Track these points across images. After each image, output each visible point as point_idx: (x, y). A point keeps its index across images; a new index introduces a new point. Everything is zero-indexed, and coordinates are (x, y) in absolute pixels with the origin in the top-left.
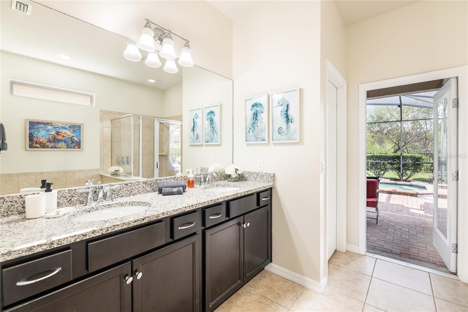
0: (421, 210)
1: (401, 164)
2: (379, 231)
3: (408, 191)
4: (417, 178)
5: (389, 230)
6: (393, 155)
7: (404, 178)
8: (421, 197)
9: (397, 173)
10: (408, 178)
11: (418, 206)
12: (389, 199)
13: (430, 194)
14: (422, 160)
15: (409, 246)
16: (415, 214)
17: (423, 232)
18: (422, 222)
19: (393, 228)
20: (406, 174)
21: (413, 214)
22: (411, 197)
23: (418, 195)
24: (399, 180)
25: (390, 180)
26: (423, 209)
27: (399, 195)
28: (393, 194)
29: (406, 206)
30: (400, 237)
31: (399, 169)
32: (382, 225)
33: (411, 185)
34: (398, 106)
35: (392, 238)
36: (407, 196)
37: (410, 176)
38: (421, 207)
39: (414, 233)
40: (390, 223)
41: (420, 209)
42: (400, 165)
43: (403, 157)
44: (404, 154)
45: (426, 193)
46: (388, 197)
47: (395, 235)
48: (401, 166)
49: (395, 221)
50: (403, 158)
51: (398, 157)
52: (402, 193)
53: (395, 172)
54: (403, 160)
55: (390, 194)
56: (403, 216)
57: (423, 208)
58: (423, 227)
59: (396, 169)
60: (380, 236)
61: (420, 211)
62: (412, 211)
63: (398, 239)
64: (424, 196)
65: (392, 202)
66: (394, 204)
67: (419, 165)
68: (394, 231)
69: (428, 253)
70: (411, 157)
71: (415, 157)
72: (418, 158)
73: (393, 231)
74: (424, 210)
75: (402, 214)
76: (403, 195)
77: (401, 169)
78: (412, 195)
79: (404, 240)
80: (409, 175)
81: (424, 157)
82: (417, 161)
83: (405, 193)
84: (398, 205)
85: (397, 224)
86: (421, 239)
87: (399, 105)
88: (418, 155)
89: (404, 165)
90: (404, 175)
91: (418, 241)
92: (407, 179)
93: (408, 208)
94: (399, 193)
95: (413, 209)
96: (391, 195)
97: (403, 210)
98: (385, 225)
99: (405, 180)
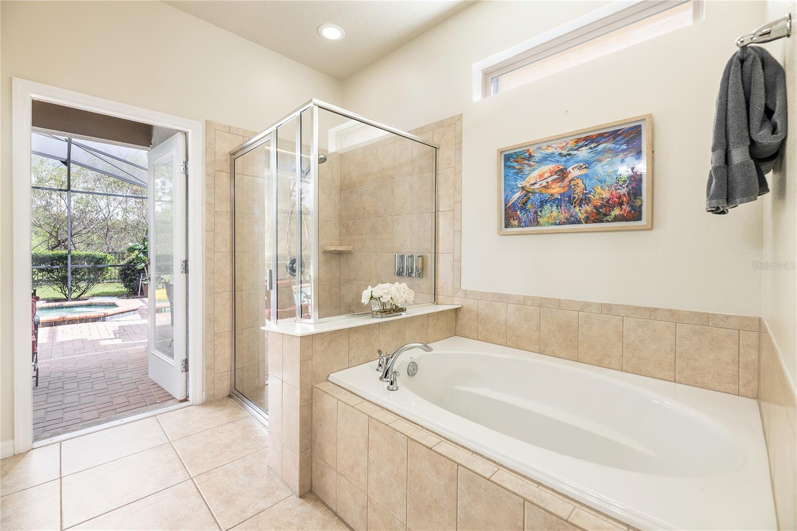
0: (116, 338)
1: (69, 269)
2: (45, 396)
3: (88, 315)
4: (97, 293)
5: (66, 387)
6: (50, 253)
7: (75, 295)
8: (110, 319)
9: (60, 288)
10: (82, 294)
11: (108, 333)
12: (53, 336)
13: (124, 312)
14: (107, 261)
15: (111, 397)
16: (107, 348)
17: (127, 368)
18: (121, 356)
19: (74, 381)
20: (78, 287)
21: (105, 348)
22: (95, 323)
23: (106, 317)
24: (66, 300)
25: (45, 302)
26: (118, 337)
27: (72, 324)
28: (59, 325)
29: (89, 338)
30: (91, 390)
31: (64, 280)
32: (49, 384)
33: (90, 305)
34: (62, 162)
35: (77, 397)
36: (87, 323)
37: (84, 291)
38: (115, 334)
39: (114, 374)
40: (66, 375)
41: (113, 337)
42: (67, 272)
43: (72, 256)
44: (74, 252)
45: (118, 312)
46: (50, 333)
47: (80, 392)
48: (69, 274)
49: (74, 368)
50: (71, 259)
51: (62, 259)
52: (76, 320)
53: (55, 287)
54: (71, 263)
55: (52, 326)
56: (87, 356)
57: (118, 335)
58: (124, 361)
59: (56, 280)
60: (51, 405)
61: (113, 340)
62: (102, 343)
63: (89, 394)
64: (116, 318)
65: (59, 339)
66: (66, 341)
67: (101, 269)
68: (78, 385)
69: (142, 394)
70: (87, 256)
71: (94, 257)
72: (100, 259)
73: (75, 385)
74: (120, 338)
75: (86, 353)
76: (80, 323)
77: (69, 279)
78: (95, 319)
79: (98, 392)
80: (83, 289)
81: (109, 257)
82: (99, 264)
83: (82, 319)
84: (72, 341)
85: (79, 372)
86: (128, 379)
87: (64, 160)
88: (100, 254)
89: (75, 272)
90: (74, 291)
91: (123, 383)
92: (79, 296)
93: (92, 340)
94: (72, 321)
95: (102, 340)
96: (54, 327)
97: (85, 346)
98: (56, 381)
99: (77, 299)
